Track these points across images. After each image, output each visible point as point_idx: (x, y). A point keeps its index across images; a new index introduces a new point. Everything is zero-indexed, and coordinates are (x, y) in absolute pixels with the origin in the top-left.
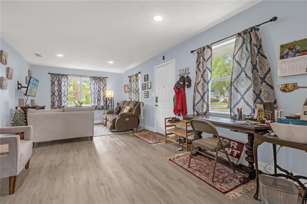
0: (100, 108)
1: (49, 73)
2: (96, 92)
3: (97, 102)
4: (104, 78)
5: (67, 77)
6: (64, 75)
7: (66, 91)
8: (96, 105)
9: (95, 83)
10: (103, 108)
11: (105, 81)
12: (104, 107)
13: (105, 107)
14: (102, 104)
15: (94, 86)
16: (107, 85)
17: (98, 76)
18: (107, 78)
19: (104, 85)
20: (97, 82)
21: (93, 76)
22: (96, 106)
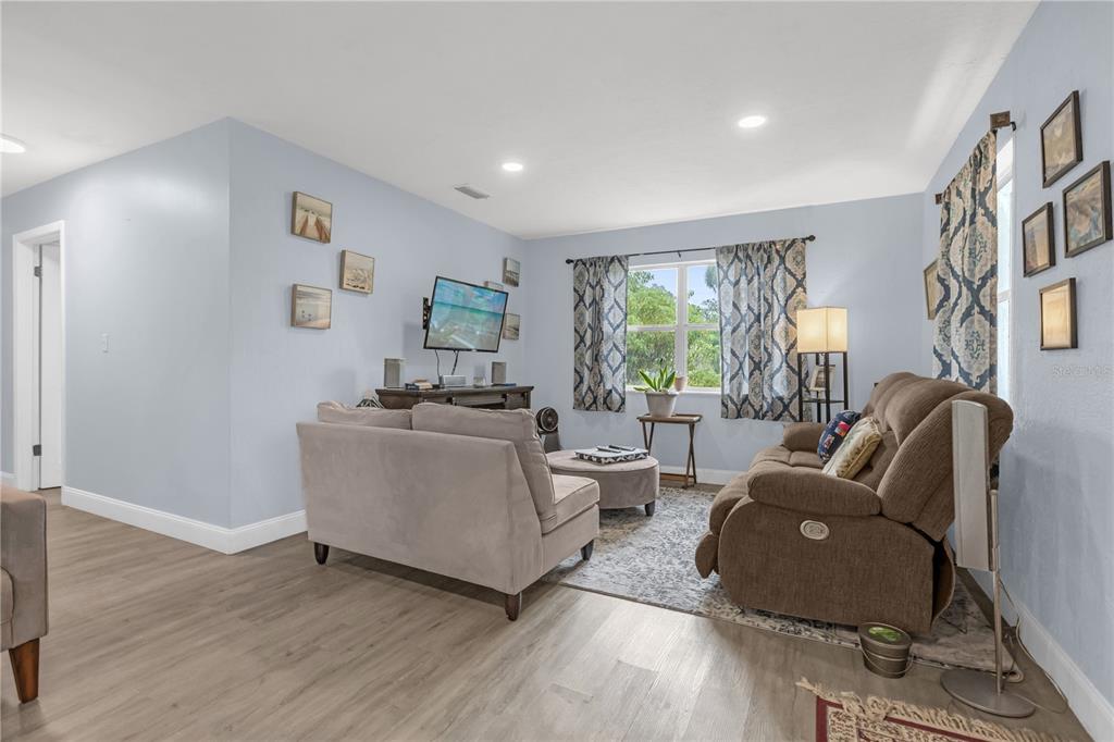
0: (765, 408)
1: (569, 262)
2: (743, 326)
3: (751, 374)
4: (794, 241)
5: (623, 266)
6: (613, 259)
7: (618, 326)
8: (746, 390)
9: (743, 279)
10: (779, 410)
11: (801, 259)
12: (791, 408)
13: (794, 408)
14: (780, 386)
15: (737, 295)
16: (808, 283)
17: (756, 240)
18: (812, 238)
19: (792, 282)
20: (751, 271)
21: (732, 243)
22: (746, 398)
